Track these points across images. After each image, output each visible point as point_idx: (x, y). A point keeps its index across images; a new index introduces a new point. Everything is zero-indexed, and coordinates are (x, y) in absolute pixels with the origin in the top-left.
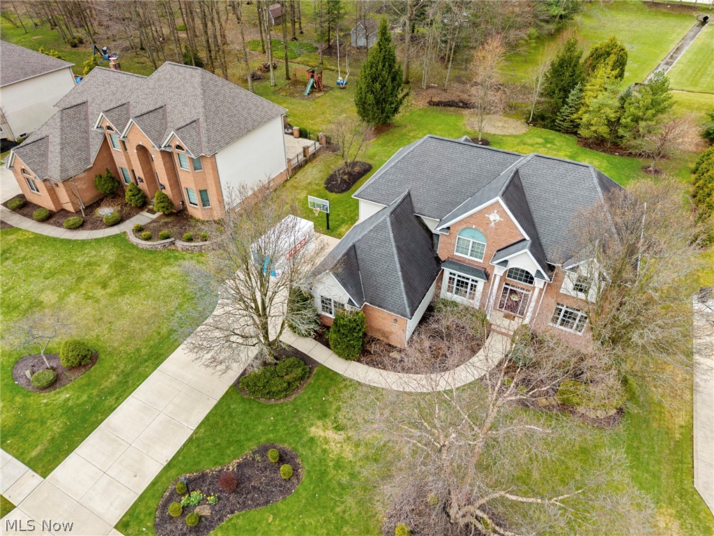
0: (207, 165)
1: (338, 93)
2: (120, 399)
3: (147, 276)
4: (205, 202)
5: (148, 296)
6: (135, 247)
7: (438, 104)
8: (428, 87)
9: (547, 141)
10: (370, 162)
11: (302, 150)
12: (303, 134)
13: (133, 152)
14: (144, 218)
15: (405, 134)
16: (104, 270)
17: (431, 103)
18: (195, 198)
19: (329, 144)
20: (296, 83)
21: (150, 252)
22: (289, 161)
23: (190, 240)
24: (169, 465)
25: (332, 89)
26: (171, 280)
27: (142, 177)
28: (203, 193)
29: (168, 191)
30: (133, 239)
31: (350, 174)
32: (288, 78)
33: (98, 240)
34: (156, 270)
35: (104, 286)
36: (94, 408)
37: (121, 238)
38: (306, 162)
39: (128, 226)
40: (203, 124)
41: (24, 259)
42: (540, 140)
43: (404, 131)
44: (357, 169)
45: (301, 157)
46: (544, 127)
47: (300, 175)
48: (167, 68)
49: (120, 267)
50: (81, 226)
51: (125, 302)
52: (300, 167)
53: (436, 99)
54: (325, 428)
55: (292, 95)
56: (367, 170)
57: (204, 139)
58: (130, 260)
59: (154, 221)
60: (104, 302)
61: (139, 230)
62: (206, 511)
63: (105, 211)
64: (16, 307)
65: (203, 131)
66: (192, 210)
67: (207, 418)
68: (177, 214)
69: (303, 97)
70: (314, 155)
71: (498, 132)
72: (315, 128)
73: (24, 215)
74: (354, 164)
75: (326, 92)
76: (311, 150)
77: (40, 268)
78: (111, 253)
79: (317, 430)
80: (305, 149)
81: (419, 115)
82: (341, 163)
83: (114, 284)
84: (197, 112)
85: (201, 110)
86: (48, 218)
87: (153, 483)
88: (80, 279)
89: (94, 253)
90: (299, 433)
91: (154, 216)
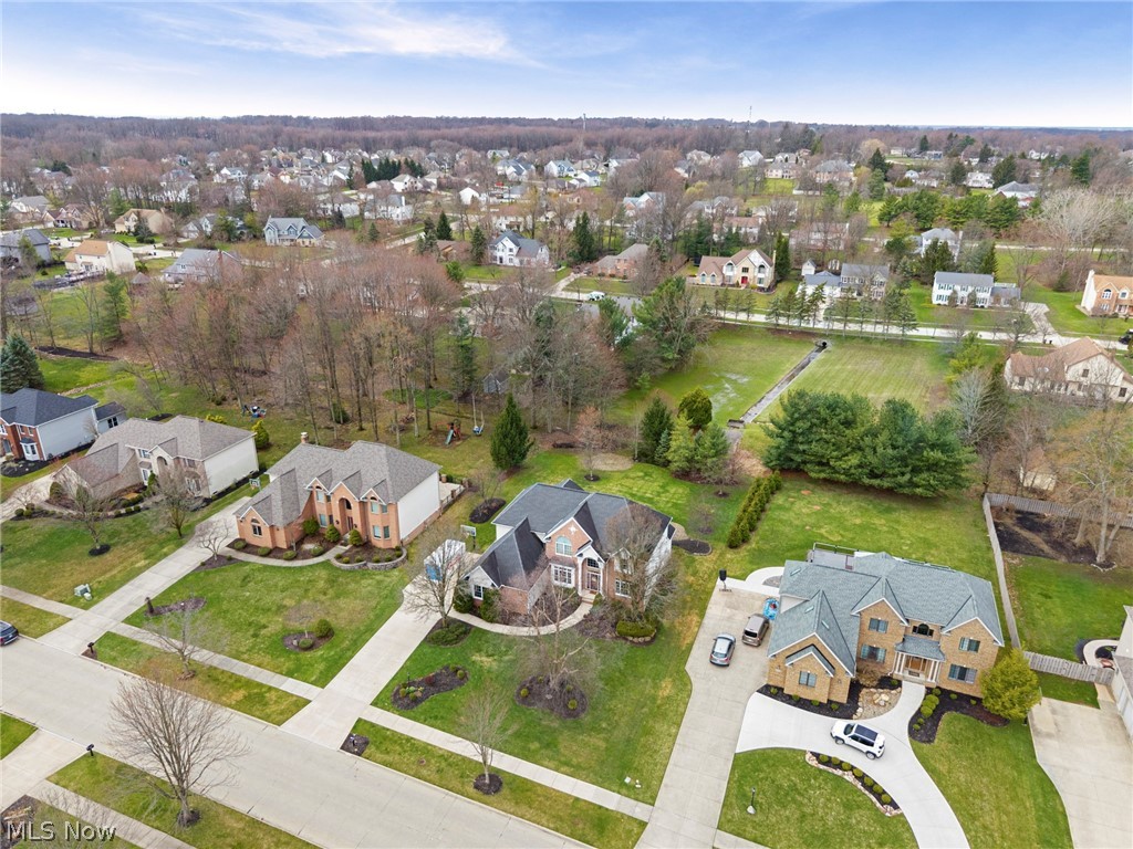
0: (391, 510)
1: (475, 441)
2: (355, 652)
3: (352, 586)
4: (386, 535)
5: (356, 598)
6: (339, 569)
7: (560, 446)
8: (553, 431)
9: (646, 474)
10: (504, 499)
11: (450, 493)
12: (449, 480)
13: (335, 503)
14: (340, 549)
15: (531, 475)
16: (321, 584)
17: (556, 446)
18: (379, 532)
19: (471, 487)
20: (437, 432)
21: (350, 571)
22: (442, 502)
23: (378, 561)
24: (393, 679)
25: (469, 436)
26: (369, 588)
27: (339, 520)
28: (386, 529)
29: (359, 529)
30: (337, 564)
31: (488, 508)
32: (430, 429)
33: (311, 566)
34: (357, 582)
35: (325, 594)
36: (340, 657)
37: (326, 564)
38: (454, 502)
39: (330, 555)
40: (389, 483)
41: (261, 581)
42: (641, 474)
43: (532, 472)
44: (494, 505)
45: (450, 498)
46: (647, 462)
47: (449, 512)
48: (358, 445)
49: (332, 582)
50: (294, 558)
51: (342, 602)
52: (449, 506)
53: (559, 442)
54: (481, 656)
55: (434, 445)
56: (502, 504)
57: (390, 492)
58: (338, 576)
59: (347, 551)
60: (327, 603)
61: (339, 557)
62: (419, 694)
63: (308, 546)
64: (269, 610)
65: (389, 487)
66: (375, 541)
67: (411, 657)
68: (364, 545)
69: (445, 446)
70: (460, 496)
71: (608, 469)
72: (458, 473)
73: (249, 553)
74: (492, 501)
75: (464, 440)
76: (457, 492)
77: (276, 586)
78: (324, 574)
79: (476, 658)
80: (453, 492)
81: (545, 457)
82: (482, 501)
83: (331, 592)
84: (384, 473)
85: (387, 473)
86: (269, 553)
87: (387, 686)
88: (307, 591)
89: (310, 574)
90: (466, 660)
91: (347, 548)
